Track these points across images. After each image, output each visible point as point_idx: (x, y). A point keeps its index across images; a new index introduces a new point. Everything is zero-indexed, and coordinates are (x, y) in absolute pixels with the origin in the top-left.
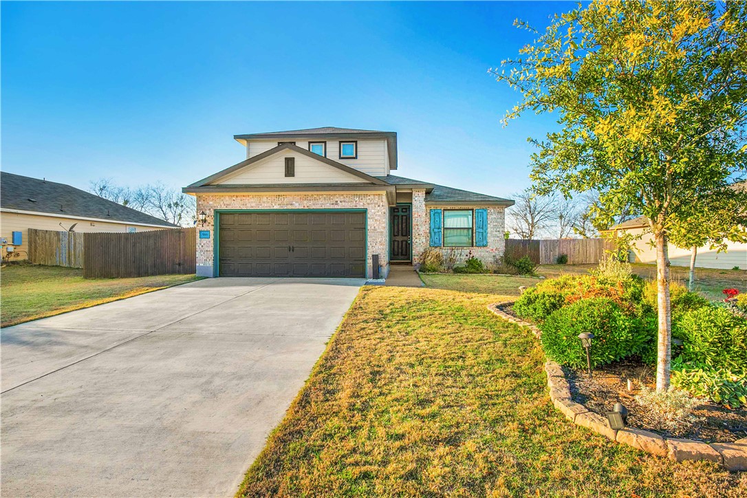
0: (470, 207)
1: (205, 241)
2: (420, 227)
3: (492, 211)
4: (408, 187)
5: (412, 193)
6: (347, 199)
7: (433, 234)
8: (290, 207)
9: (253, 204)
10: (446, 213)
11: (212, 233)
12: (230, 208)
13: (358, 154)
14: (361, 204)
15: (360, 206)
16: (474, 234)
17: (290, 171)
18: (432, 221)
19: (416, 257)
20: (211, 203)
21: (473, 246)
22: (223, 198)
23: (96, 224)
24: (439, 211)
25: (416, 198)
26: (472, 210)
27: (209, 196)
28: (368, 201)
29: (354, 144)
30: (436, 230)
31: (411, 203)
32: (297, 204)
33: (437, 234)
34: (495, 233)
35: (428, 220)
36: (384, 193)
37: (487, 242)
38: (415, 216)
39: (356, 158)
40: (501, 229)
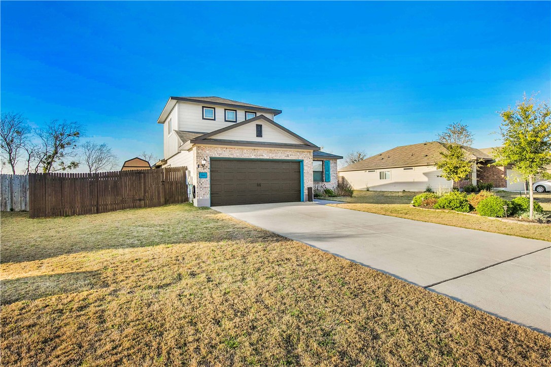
0: (322, 159)
1: (203, 180)
3: (332, 162)
6: (293, 154)
8: (261, 157)
9: (238, 155)
11: (209, 174)
12: (221, 156)
15: (300, 158)
16: (324, 175)
17: (259, 133)
20: (207, 152)
21: (323, 182)
22: (216, 149)
26: (322, 161)
27: (206, 147)
28: (305, 156)
29: (255, 114)
32: (265, 156)
34: (333, 174)
36: (312, 151)
37: (330, 179)
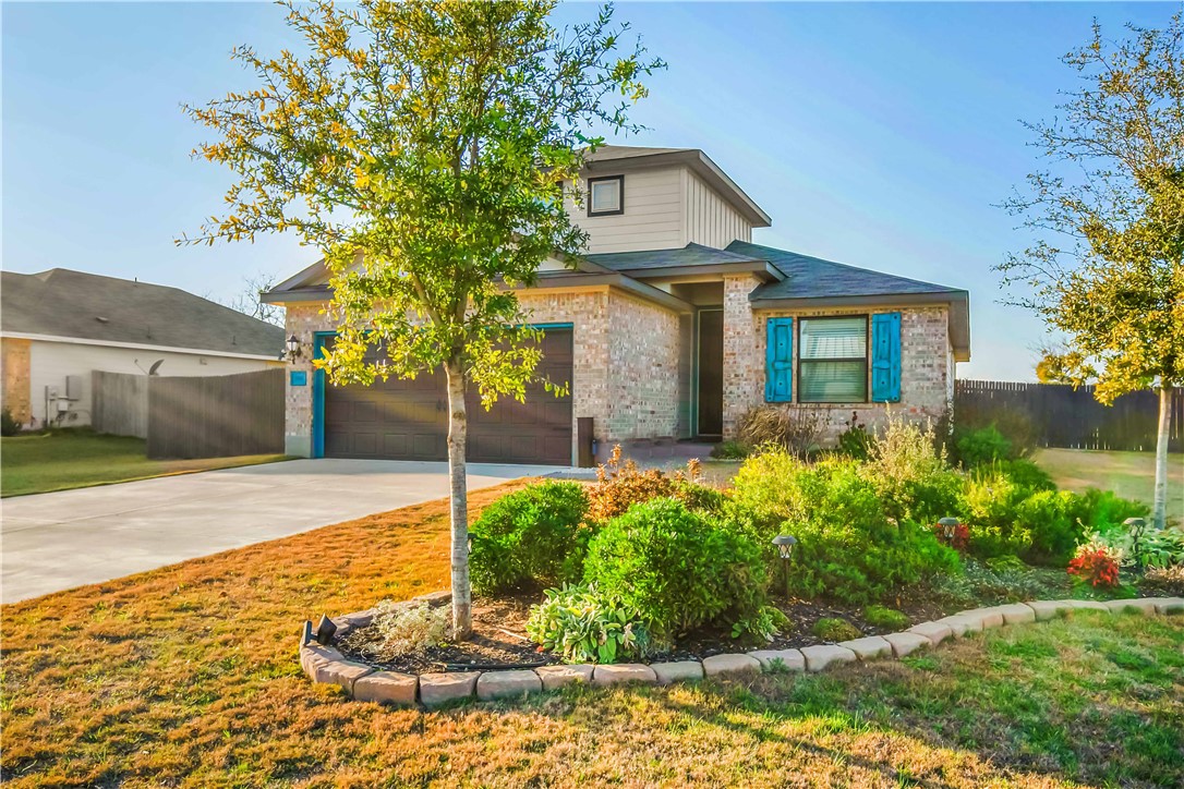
0: (860, 310)
1: (299, 390)
2: (739, 359)
3: (915, 317)
4: (718, 270)
5: (723, 283)
6: (537, 305)
7: (772, 374)
10: (804, 324)
11: (310, 375)
13: (625, 205)
14: (562, 313)
15: (561, 317)
16: (870, 373)
18: (771, 343)
19: (730, 427)
20: (309, 319)
21: (867, 402)
23: (209, 361)
24: (789, 321)
25: (732, 295)
26: (866, 316)
27: (305, 308)
28: (576, 308)
29: (618, 181)
30: (779, 365)
31: (722, 306)
33: (781, 374)
34: (920, 370)
35: (762, 343)
37: (901, 393)
38: (728, 333)
39: (621, 212)
40: (937, 361)
